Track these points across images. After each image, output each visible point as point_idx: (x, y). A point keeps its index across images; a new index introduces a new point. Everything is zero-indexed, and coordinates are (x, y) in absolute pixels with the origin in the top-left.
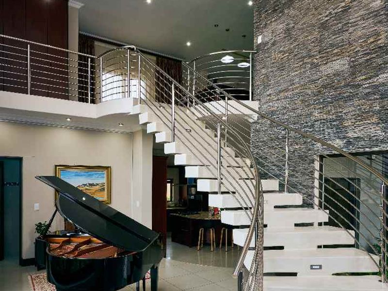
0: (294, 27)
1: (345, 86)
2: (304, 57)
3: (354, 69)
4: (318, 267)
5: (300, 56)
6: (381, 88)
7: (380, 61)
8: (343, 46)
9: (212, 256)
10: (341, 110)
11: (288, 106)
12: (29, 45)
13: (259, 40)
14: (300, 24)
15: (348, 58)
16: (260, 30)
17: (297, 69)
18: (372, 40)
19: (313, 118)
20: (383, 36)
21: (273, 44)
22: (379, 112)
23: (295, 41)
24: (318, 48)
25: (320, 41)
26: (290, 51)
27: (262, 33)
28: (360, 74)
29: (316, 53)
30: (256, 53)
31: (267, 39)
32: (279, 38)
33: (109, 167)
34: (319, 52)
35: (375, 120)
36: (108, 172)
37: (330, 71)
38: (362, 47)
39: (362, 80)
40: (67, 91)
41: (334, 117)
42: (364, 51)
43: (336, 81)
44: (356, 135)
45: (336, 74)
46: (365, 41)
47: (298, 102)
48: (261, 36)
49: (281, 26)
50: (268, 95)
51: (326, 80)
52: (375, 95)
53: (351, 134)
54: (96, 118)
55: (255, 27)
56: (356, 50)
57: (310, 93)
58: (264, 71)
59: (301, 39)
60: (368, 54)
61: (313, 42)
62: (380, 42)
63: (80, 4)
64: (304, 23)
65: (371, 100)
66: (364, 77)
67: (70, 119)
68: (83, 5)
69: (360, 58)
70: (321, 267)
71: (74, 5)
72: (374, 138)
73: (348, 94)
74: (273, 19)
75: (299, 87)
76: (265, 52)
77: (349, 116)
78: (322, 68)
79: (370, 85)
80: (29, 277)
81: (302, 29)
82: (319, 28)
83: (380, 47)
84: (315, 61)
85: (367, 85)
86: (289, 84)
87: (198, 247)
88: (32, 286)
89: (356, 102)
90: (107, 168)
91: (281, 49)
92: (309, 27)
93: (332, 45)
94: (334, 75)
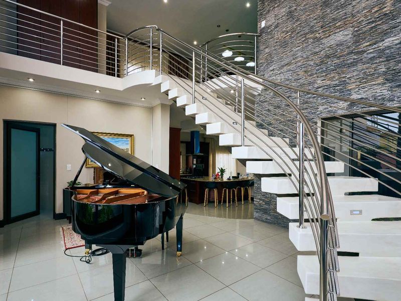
0: (296, 9)
1: (348, 54)
2: (307, 34)
3: (358, 37)
4: (358, 212)
5: (302, 33)
6: (388, 51)
7: (385, 27)
8: (346, 18)
9: (216, 211)
10: (344, 76)
11: (291, 77)
12: (62, 22)
13: (263, 24)
14: (303, 5)
15: (351, 29)
16: (263, 16)
17: (299, 45)
18: (376, 9)
19: (316, 86)
20: (388, 4)
21: (276, 27)
22: (385, 73)
23: (297, 21)
24: (320, 24)
25: (323, 18)
26: (293, 30)
27: (265, 18)
28: (364, 41)
29: (318, 28)
30: (259, 36)
31: (270, 23)
32: (281, 21)
33: (132, 135)
34: (322, 28)
35: (380, 80)
36: (132, 139)
37: (332, 42)
38: (366, 16)
39: (367, 46)
40: (97, 65)
41: (337, 82)
42: (368, 20)
43: (339, 51)
44: (360, 97)
45: (340, 44)
46: (369, 11)
47: (301, 73)
48: (264, 21)
49: (284, 10)
50: (271, 71)
51: (328, 50)
52: (381, 58)
53: (355, 96)
54: (122, 90)
55: (259, 14)
56: (360, 20)
57: (312, 64)
58: (267, 50)
59: (303, 18)
60: (373, 22)
61: (315, 19)
62: (385, 9)
63: (109, 2)
64: (306, 4)
65: (376, 63)
66: (368, 44)
67: (100, 91)
68: (110, 3)
69: (364, 27)
70: (361, 212)
71: (103, 3)
72: (380, 98)
73: (352, 60)
74: (276, 5)
75: (301, 60)
76: (268, 33)
77: (353, 80)
78: (325, 41)
79: (376, 49)
80: (61, 229)
81: (305, 9)
82: (321, 6)
83: (385, 14)
84: (317, 35)
85: (372, 51)
86: (292, 59)
87: (205, 204)
88: (62, 237)
89: (360, 67)
90: (131, 136)
91: (284, 29)
92: (311, 7)
93: (334, 19)
94: (337, 45)
